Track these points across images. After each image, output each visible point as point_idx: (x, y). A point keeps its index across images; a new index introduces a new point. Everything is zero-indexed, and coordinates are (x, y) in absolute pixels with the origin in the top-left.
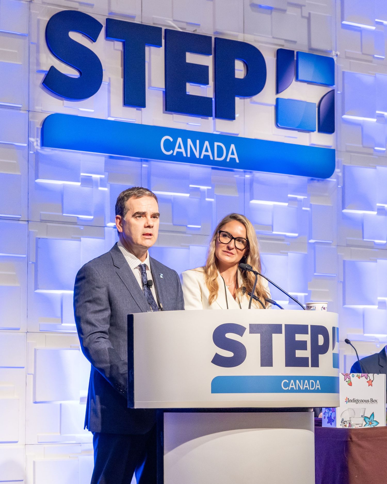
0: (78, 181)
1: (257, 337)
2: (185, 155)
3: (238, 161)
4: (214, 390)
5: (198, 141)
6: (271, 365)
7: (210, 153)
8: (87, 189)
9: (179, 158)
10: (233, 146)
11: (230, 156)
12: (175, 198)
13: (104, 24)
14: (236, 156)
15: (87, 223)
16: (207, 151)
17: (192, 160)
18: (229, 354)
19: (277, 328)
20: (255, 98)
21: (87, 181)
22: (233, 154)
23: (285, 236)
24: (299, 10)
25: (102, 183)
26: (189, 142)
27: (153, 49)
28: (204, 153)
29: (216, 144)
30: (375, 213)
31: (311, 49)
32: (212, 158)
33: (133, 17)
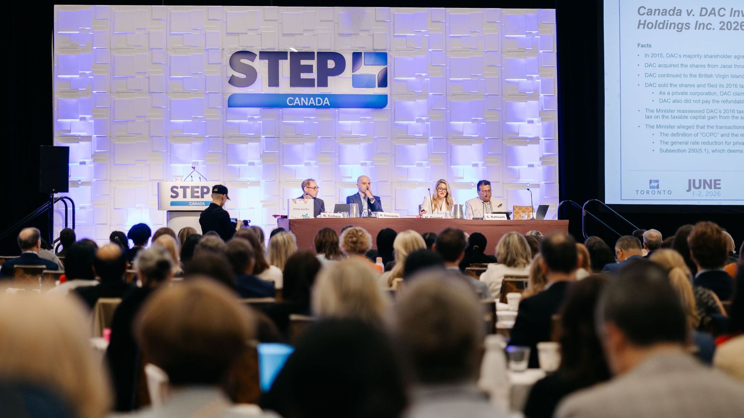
0: (246, 120)
1: (182, 189)
2: (300, 105)
3: (329, 105)
4: (171, 205)
5: (307, 98)
6: (186, 198)
7: (314, 103)
8: (251, 123)
9: (297, 106)
10: (326, 99)
11: (325, 103)
12: (297, 123)
13: (258, 54)
14: (328, 103)
15: (251, 137)
16: (312, 102)
17: (304, 106)
18: (174, 195)
19: (188, 187)
20: (340, 76)
21: (252, 119)
22: (326, 102)
23: (359, 136)
24: (367, 32)
25: (259, 119)
26: (302, 99)
27: (284, 61)
28: (310, 103)
29: (317, 98)
30: (415, 122)
31: (374, 50)
32: (315, 105)
33: (274, 49)
